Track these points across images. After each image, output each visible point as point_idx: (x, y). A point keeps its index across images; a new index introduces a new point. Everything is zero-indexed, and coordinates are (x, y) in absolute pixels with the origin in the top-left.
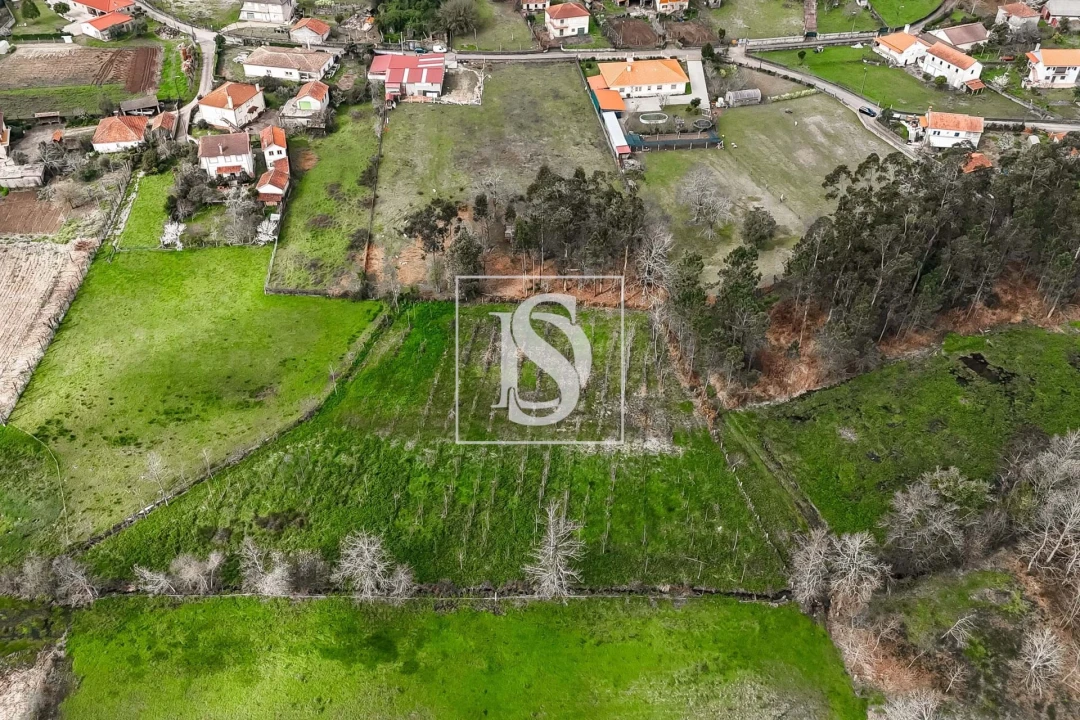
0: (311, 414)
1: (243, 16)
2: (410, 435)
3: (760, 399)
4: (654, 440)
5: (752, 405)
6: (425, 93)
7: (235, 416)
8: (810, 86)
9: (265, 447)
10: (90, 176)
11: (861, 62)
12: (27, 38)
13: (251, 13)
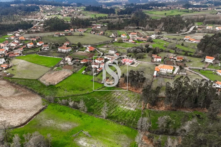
0: (88, 93)
1: (109, 52)
2: (98, 99)
3: (153, 109)
4: (132, 109)
5: (151, 109)
6: (128, 64)
7: (79, 91)
8: (198, 75)
9: (80, 95)
10: (78, 65)
11: (212, 74)
12: (80, 50)
13: (110, 52)
